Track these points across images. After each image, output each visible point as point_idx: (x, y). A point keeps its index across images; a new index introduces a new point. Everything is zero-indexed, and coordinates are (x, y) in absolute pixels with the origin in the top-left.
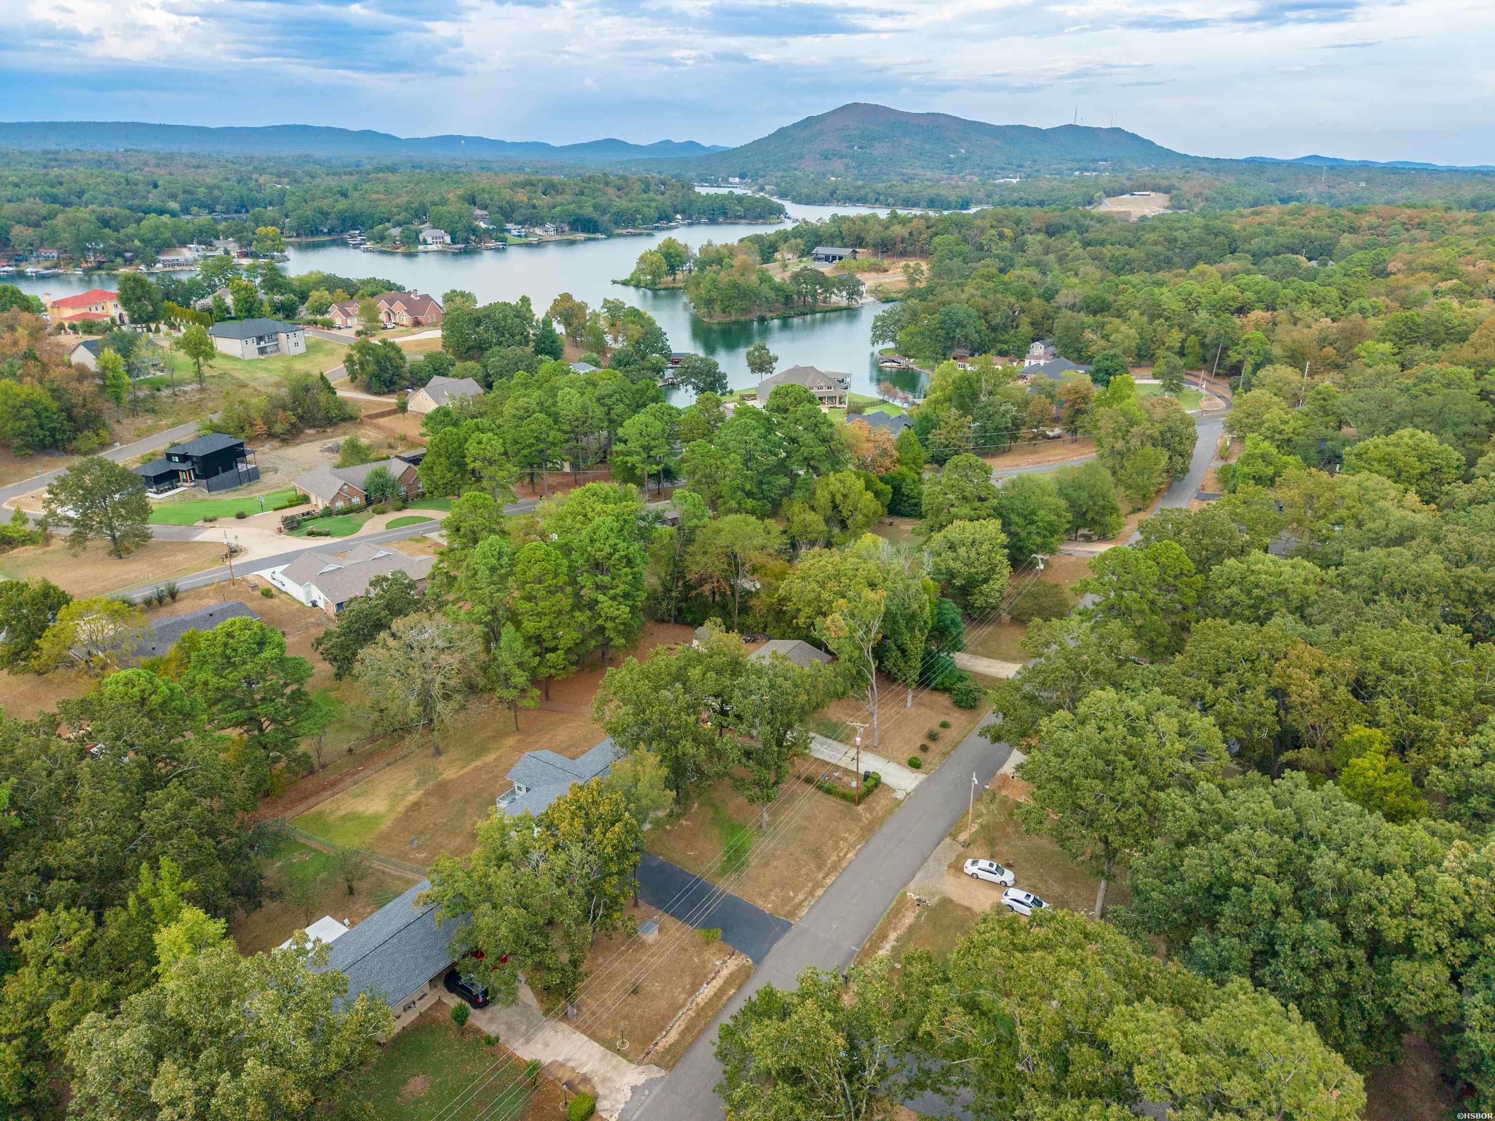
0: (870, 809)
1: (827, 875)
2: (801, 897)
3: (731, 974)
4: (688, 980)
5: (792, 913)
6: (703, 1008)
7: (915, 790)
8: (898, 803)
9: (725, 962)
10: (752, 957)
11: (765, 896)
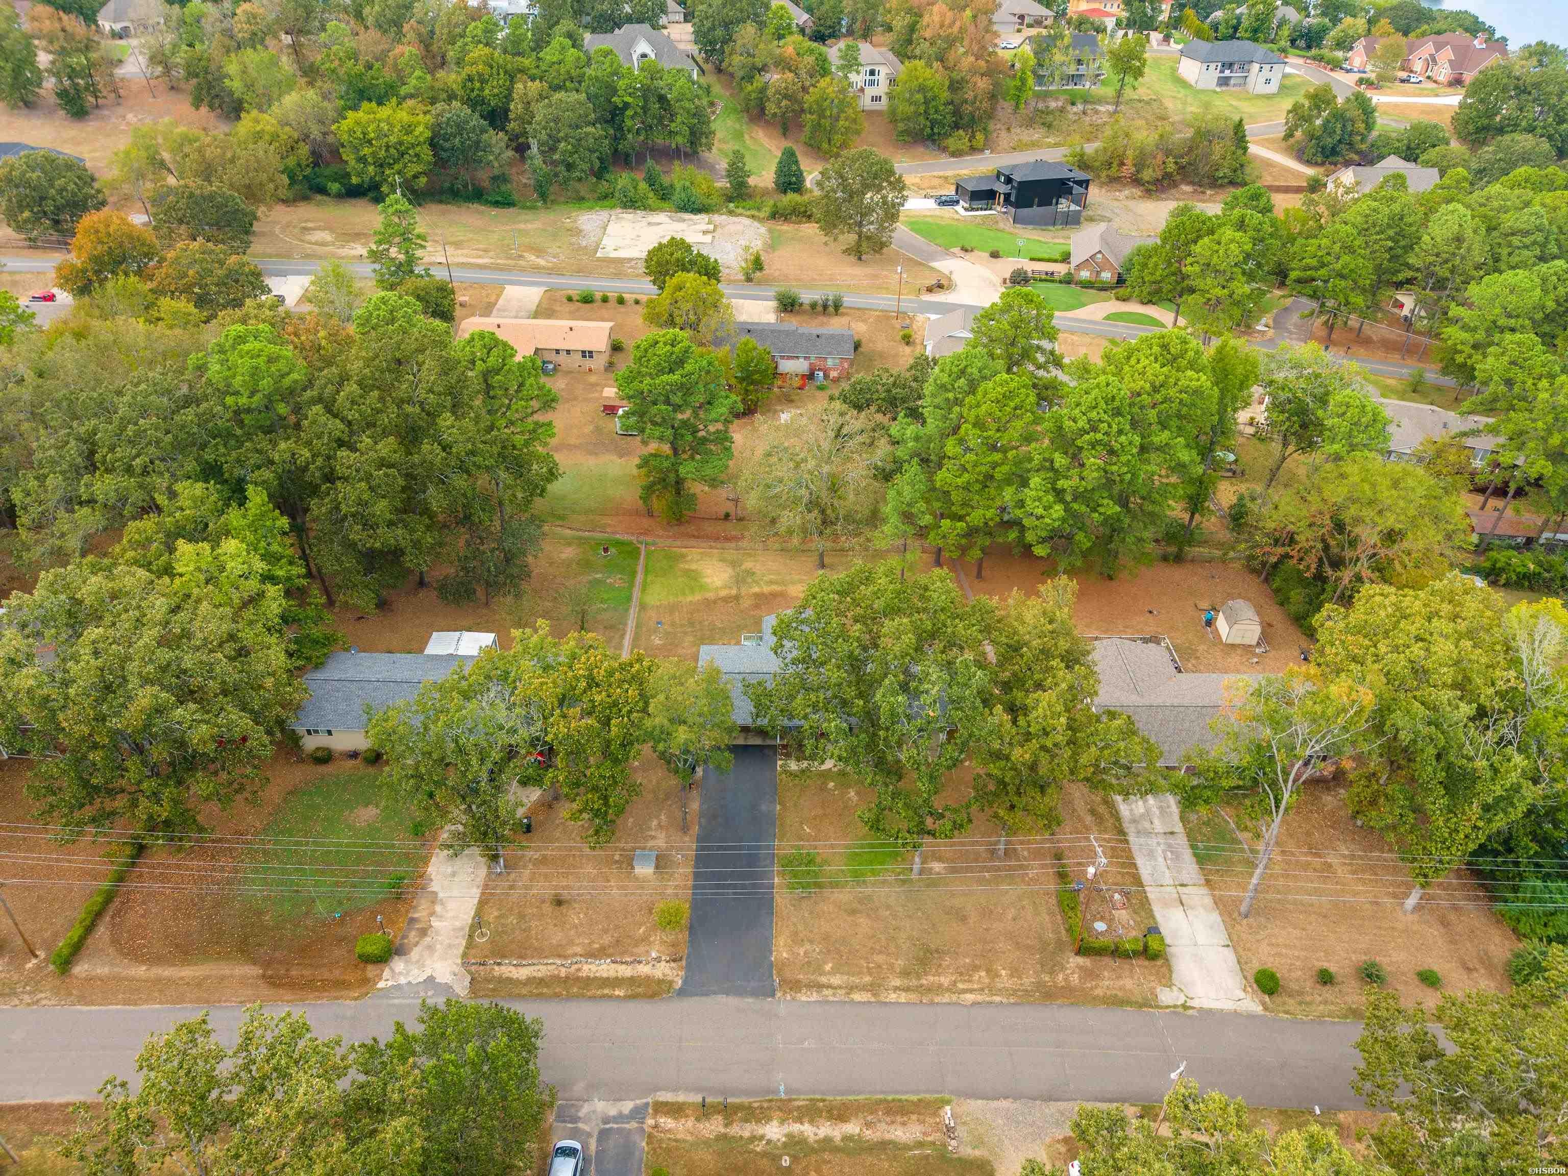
0: (1088, 974)
1: (907, 989)
2: (836, 980)
3: (648, 978)
4: (607, 940)
5: (795, 986)
6: (578, 979)
7: (1210, 1012)
8: (1148, 1003)
9: (658, 959)
10: (685, 982)
11: (796, 939)
